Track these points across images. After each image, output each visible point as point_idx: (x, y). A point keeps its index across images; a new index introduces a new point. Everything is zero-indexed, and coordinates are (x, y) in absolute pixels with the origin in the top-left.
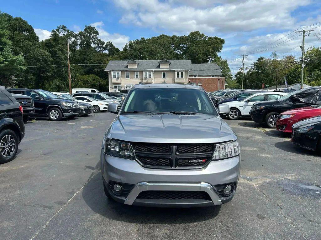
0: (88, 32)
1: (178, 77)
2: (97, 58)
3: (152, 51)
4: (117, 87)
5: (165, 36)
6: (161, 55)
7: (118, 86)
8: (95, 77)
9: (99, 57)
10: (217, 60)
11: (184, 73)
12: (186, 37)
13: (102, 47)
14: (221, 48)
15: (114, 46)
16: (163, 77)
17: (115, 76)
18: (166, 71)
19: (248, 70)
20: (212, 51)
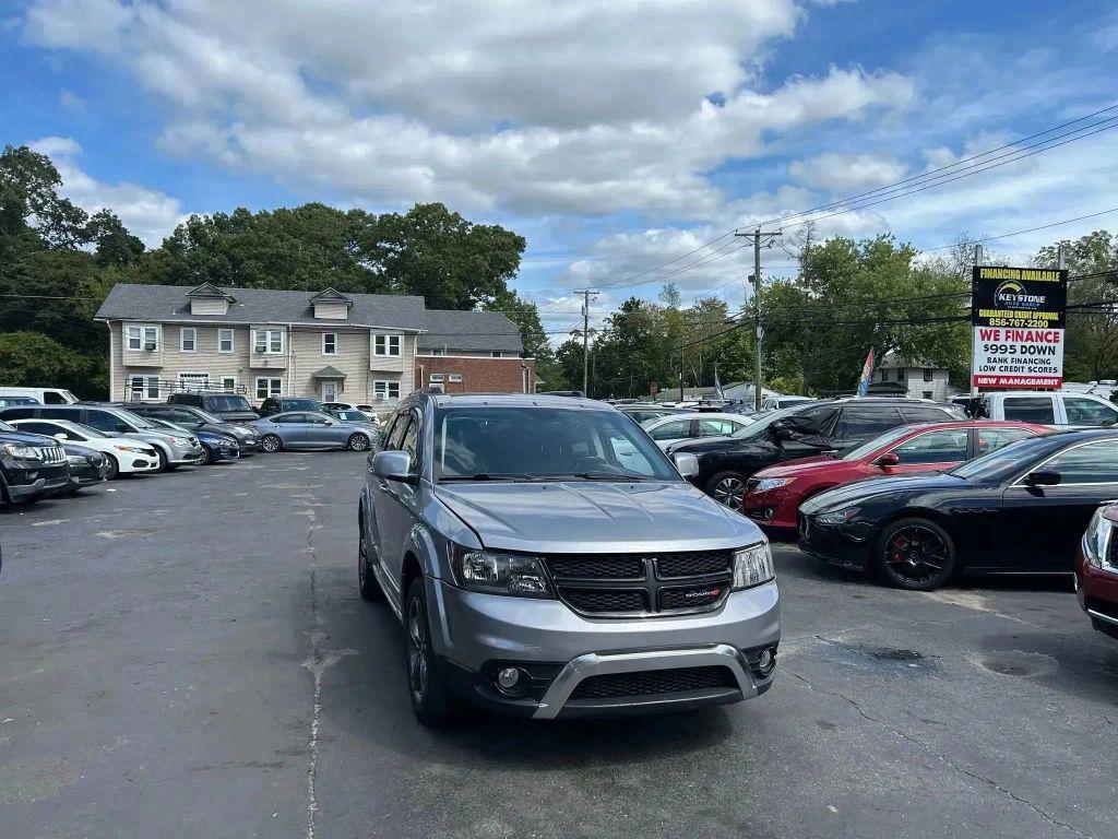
0: (14, 169)
1: (381, 350)
2: (51, 272)
3: (279, 256)
4: (146, 383)
5: (325, 208)
6: (312, 275)
7: (150, 379)
8: (41, 340)
9: (60, 267)
10: (506, 301)
11: (401, 339)
12: (400, 219)
13: (71, 229)
14: (517, 264)
15: (125, 231)
16: (327, 351)
17: (135, 343)
18: (335, 329)
19: (596, 337)
20: (487, 271)
